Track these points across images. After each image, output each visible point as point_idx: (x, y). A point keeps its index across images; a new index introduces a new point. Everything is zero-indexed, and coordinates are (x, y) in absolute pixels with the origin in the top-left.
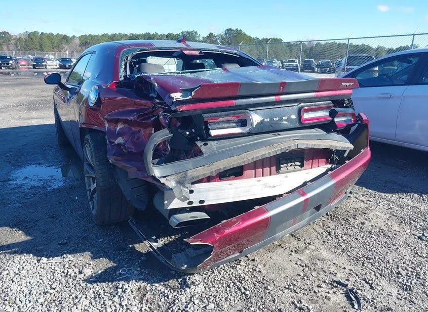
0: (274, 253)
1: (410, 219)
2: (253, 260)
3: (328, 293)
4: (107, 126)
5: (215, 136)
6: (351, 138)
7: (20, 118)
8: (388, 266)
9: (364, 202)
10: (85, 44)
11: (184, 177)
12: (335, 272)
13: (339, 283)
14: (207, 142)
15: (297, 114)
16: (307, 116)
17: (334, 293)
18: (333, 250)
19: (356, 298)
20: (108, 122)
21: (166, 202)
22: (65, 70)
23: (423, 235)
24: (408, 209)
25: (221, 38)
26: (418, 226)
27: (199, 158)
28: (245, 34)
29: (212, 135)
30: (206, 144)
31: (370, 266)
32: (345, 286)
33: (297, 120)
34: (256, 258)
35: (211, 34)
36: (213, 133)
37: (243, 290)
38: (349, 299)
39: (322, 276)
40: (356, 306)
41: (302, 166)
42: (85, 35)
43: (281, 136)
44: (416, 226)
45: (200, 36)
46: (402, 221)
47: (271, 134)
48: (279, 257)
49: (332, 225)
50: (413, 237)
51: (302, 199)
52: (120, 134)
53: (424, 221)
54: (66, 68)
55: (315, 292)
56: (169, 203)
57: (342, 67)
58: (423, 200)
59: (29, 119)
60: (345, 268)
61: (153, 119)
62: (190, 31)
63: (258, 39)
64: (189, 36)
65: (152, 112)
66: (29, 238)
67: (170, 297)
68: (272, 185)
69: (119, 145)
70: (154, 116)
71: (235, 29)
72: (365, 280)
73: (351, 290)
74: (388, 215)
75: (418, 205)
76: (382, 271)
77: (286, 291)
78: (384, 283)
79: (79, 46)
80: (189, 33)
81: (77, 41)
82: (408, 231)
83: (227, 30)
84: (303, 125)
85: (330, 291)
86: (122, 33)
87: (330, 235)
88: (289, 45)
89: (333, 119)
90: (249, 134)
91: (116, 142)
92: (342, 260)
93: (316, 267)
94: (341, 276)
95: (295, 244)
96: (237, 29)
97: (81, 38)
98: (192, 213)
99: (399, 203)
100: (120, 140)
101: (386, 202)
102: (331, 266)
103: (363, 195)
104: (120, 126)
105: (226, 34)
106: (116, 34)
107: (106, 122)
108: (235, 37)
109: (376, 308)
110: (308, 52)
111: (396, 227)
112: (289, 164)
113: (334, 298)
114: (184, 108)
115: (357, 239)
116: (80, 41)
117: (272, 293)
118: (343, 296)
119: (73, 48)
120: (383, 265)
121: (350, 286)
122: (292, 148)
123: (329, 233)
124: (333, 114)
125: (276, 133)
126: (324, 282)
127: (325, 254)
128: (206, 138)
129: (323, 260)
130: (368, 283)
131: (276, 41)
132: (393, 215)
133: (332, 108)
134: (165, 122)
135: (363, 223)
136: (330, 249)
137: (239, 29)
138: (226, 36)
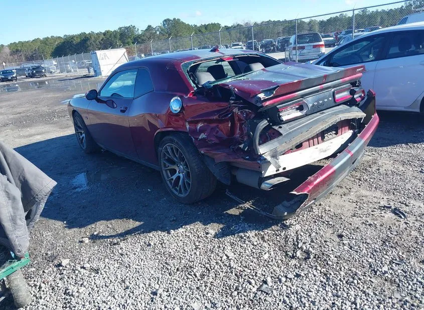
0: (330, 198)
1: (408, 161)
2: (320, 205)
3: (381, 213)
4: (188, 127)
5: (286, 121)
6: (363, 108)
7: (20, 137)
8: (410, 191)
9: (370, 156)
10: (16, 51)
11: (275, 152)
12: (378, 201)
13: (384, 207)
14: (281, 126)
15: (332, 97)
16: (338, 96)
17: (385, 213)
18: (368, 189)
19: (400, 212)
20: (189, 123)
21: (263, 172)
22: (8, 83)
23: (422, 169)
24: (403, 155)
25: (160, 30)
26: (416, 165)
27: (281, 138)
28: (183, 23)
29: (284, 120)
30: (280, 127)
31: (398, 194)
32: (390, 207)
33: (333, 101)
34: (322, 203)
35: (149, 26)
36: (284, 118)
37: (326, 223)
38: (396, 214)
39: (371, 205)
40: (403, 217)
41: (336, 134)
42: (15, 43)
43: (325, 114)
44: (414, 165)
45: (138, 30)
46: (404, 164)
47: (318, 114)
48: (335, 200)
49: (358, 174)
50: (416, 172)
51: (349, 155)
52: (202, 131)
53: (418, 161)
54: (9, 80)
55: (372, 215)
56: (265, 172)
57: (292, 46)
58: (410, 147)
59: (30, 136)
60: (383, 198)
61: (229, 116)
62: (128, 26)
63: (196, 26)
64: (128, 31)
65: (228, 111)
66: (142, 223)
67: (282, 235)
68: (324, 149)
69: (203, 139)
70: (230, 114)
71: (172, 19)
72: (400, 202)
73: (395, 209)
74: (392, 162)
75: (409, 151)
76: (408, 195)
77: (354, 218)
78: (412, 202)
79: (10, 55)
80: (127, 28)
81: (7, 50)
82: (411, 169)
83: (165, 20)
84: (336, 103)
85: (382, 212)
86: (55, 36)
87: (361, 180)
88: (227, 28)
89: (353, 96)
90: (306, 115)
91: (200, 137)
92: (378, 194)
93: (364, 201)
94: (383, 203)
95: (341, 191)
96: (174, 19)
97: (10, 46)
98: (276, 178)
99: (395, 152)
100: (202, 136)
101: (385, 153)
102: (374, 199)
103: (367, 151)
104: (200, 125)
105: (164, 25)
106: (48, 38)
107: (187, 124)
108: (174, 26)
109: (415, 215)
110: (247, 33)
111: (401, 168)
112: (329, 134)
113: (386, 216)
114: (268, 103)
115: (380, 180)
116: (10, 49)
117: (346, 220)
118: (391, 213)
119: (4, 58)
120: (406, 192)
121: (393, 207)
122: (338, 121)
123: (359, 179)
124: (353, 93)
125: (321, 112)
126: (375, 208)
127: (364, 192)
128: (280, 122)
129: (366, 196)
130: (403, 203)
131: (215, 26)
132: (395, 161)
133: (352, 88)
134: (243, 116)
135: (378, 170)
136: (366, 189)
137: (177, 19)
138: (165, 27)
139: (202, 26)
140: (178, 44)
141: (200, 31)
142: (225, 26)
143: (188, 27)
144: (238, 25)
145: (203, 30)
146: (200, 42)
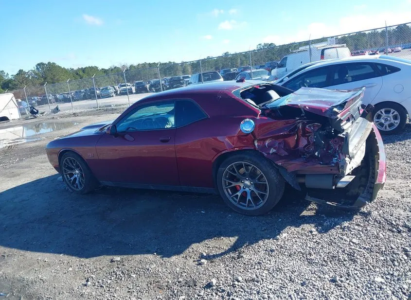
4: (256, 144)
20: (258, 141)
25: (33, 74)
28: (59, 67)
35: (21, 71)
45: (8, 74)
61: (296, 130)
63: (72, 69)
71: (47, 63)
83: (38, 64)
88: (105, 71)
96: (49, 63)
105: (37, 68)
108: (49, 70)
131: (93, 69)
137: (51, 62)
138: (39, 71)
139: (79, 69)
140: (56, 88)
141: (77, 74)
142: (102, 69)
143: (65, 71)
144: (115, 67)
145: (81, 73)
146: (79, 85)
